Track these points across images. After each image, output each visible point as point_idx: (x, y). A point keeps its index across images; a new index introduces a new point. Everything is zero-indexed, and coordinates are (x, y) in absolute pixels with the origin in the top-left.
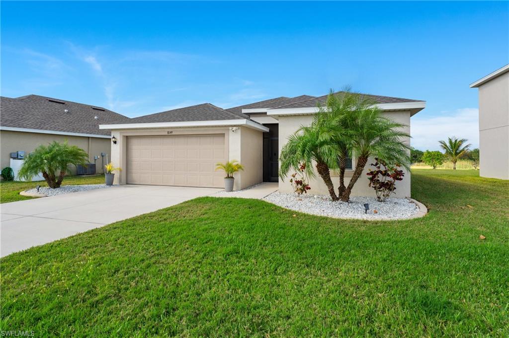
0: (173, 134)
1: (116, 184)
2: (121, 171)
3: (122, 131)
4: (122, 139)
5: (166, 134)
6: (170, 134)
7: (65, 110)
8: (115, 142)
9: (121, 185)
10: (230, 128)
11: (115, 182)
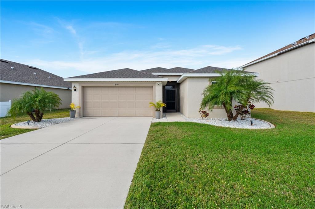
0: (119, 85)
1: (77, 117)
2: (80, 108)
3: (81, 83)
4: (80, 88)
5: (114, 85)
6: (117, 86)
7: (12, 67)
8: (75, 90)
9: (80, 117)
10: (157, 83)
11: (76, 116)
